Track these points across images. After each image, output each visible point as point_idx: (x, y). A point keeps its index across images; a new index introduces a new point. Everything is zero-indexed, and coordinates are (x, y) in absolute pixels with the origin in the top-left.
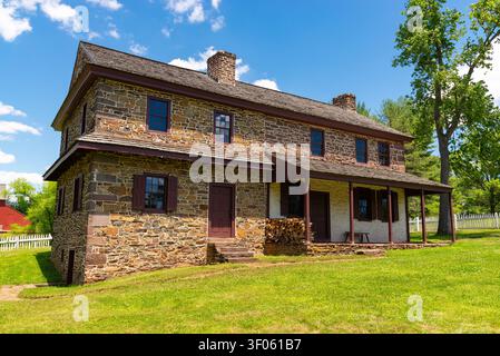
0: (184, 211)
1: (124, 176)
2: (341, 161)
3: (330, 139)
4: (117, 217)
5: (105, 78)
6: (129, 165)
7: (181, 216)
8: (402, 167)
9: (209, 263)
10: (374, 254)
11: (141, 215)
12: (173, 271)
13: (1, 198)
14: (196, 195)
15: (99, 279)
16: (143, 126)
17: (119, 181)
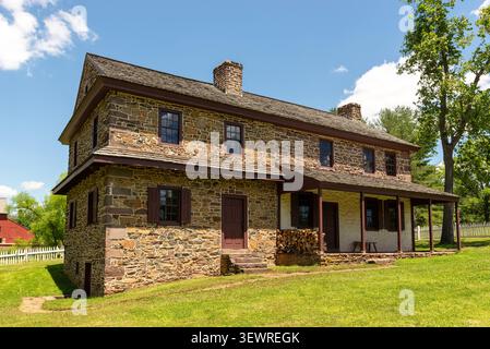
0: (198, 224)
1: (138, 189)
2: (349, 171)
3: (339, 148)
4: (133, 230)
5: (117, 90)
6: (142, 178)
7: (195, 228)
8: (408, 177)
9: (222, 274)
10: (384, 263)
11: (156, 227)
12: (189, 282)
13: (2, 211)
14: (209, 207)
15: (119, 291)
16: (155, 139)
17: (134, 194)
